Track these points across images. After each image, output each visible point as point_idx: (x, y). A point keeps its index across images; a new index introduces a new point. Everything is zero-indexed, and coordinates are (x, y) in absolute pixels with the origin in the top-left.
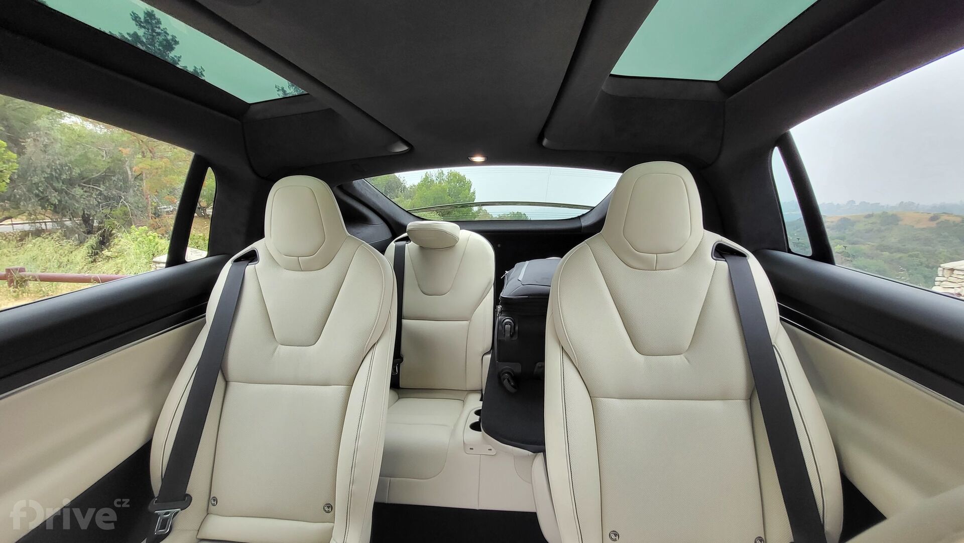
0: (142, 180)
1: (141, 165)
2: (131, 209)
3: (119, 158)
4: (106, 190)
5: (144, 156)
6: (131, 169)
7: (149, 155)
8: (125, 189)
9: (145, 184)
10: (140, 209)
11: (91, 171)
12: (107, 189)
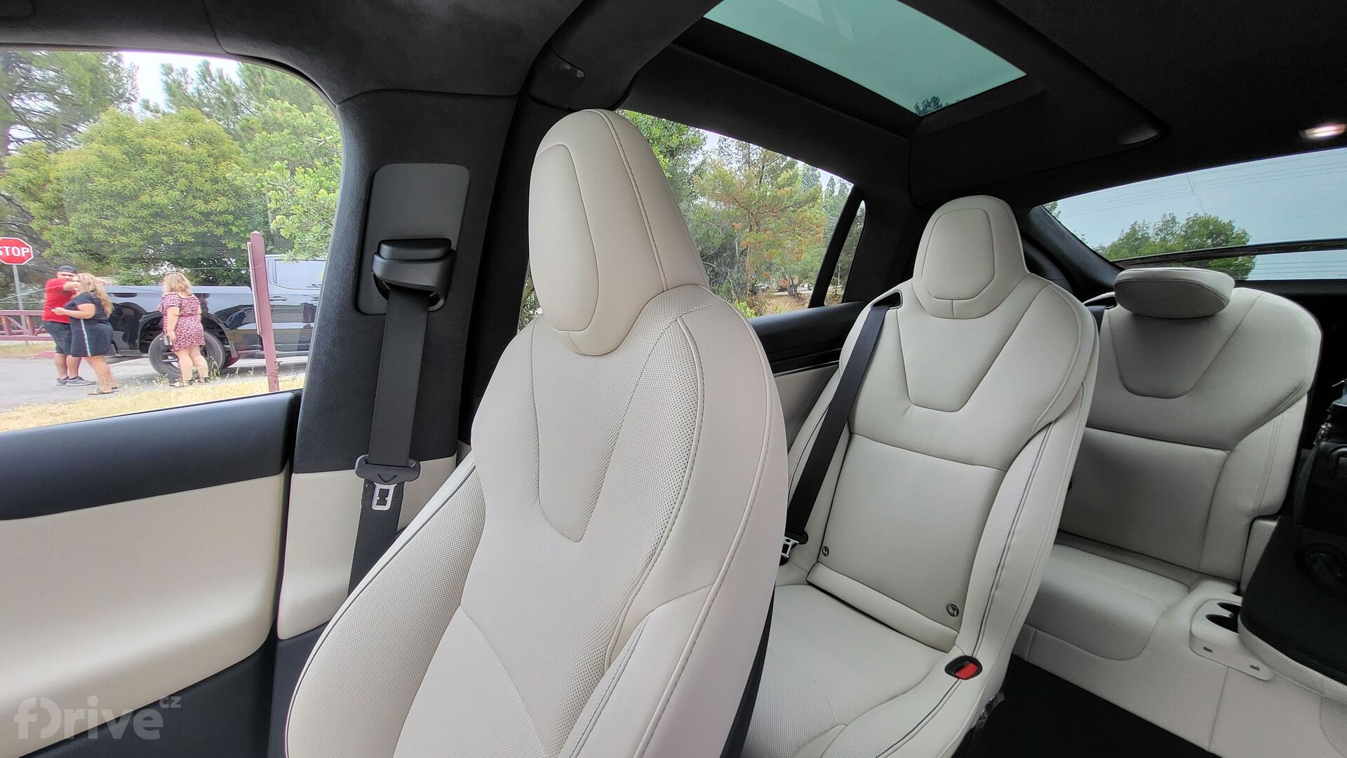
0: (746, 255)
1: (747, 240)
2: (734, 286)
3: (731, 234)
4: (717, 267)
5: (751, 230)
6: (739, 244)
7: (755, 228)
8: (731, 266)
9: (749, 260)
10: (741, 286)
11: (709, 248)
12: (719, 265)
